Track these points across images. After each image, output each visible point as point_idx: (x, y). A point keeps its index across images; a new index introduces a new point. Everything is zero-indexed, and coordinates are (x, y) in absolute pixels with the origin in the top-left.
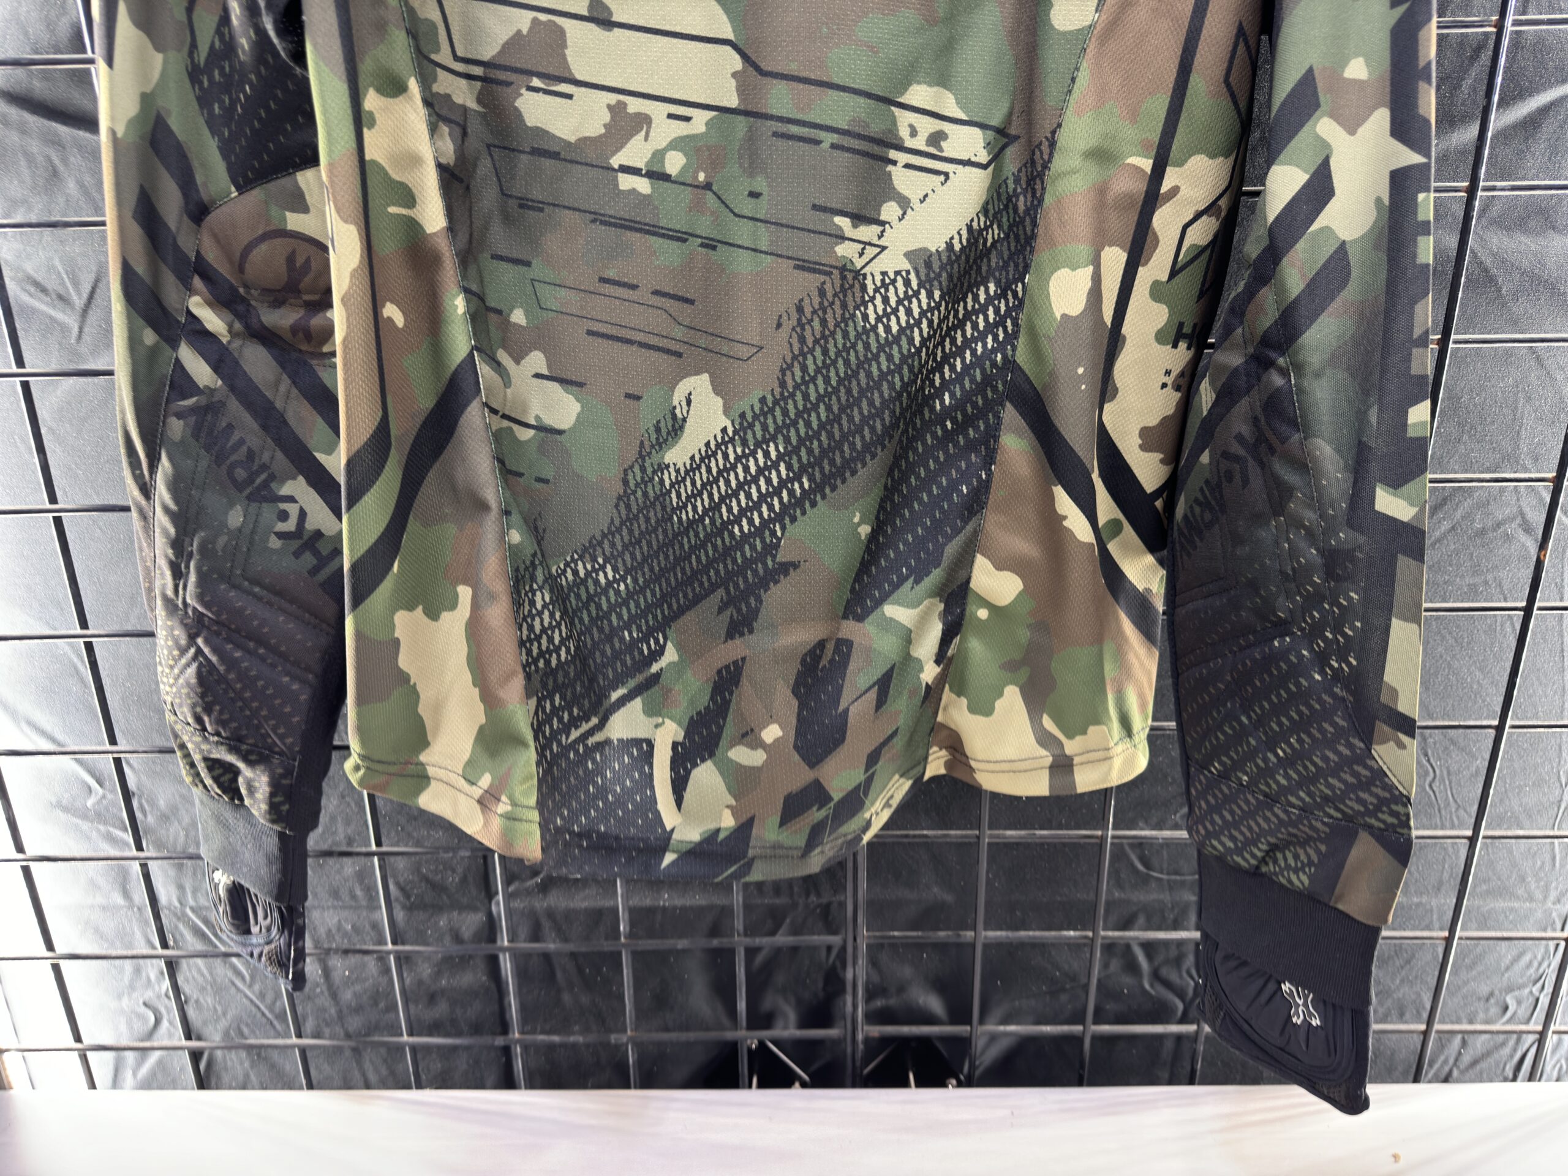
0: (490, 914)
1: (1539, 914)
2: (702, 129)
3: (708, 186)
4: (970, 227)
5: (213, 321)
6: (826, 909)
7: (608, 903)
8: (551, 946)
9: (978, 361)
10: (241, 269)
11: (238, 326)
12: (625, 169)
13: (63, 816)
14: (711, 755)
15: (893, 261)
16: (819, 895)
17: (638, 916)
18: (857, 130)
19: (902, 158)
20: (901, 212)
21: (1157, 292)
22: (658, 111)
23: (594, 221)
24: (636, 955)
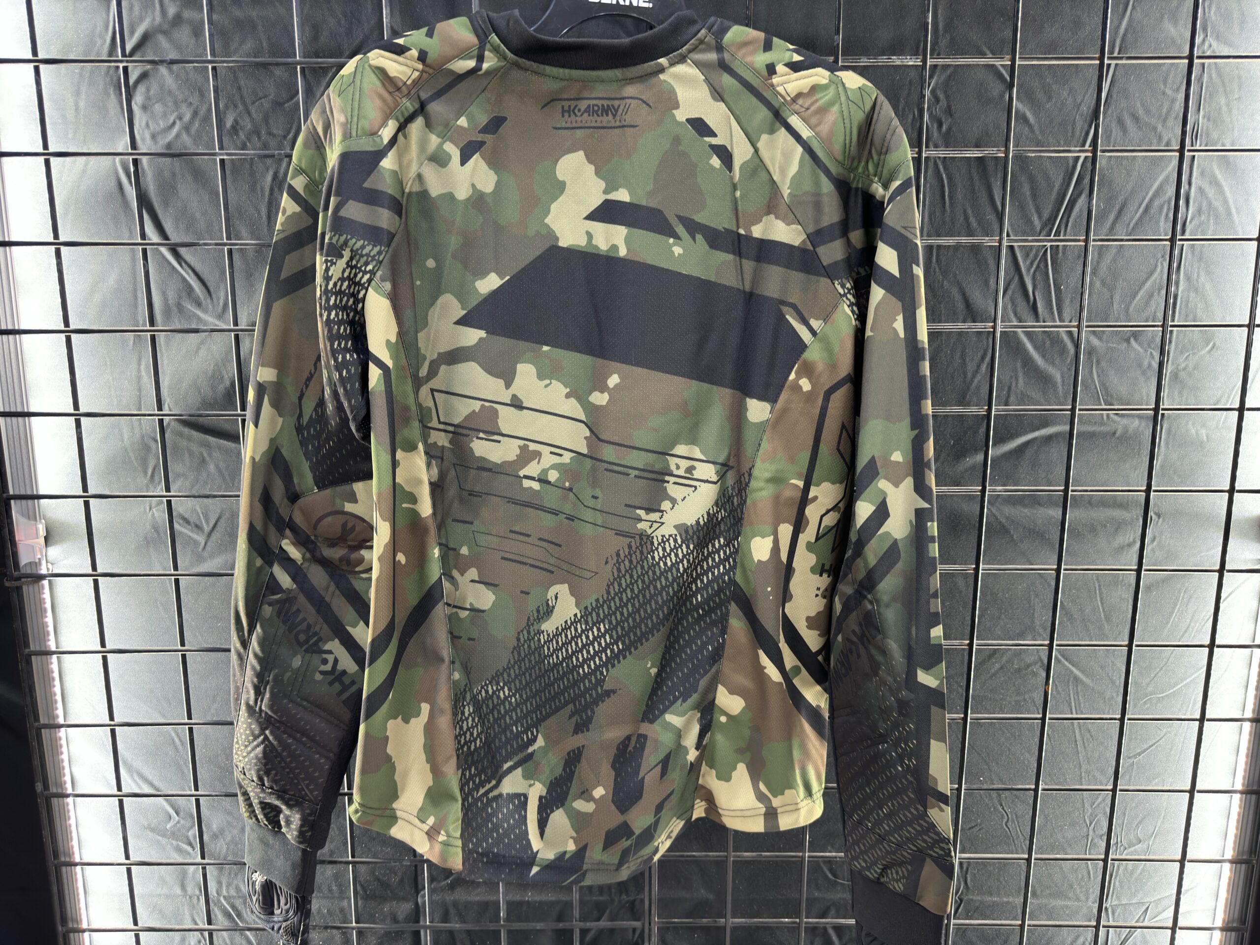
0: (417, 904)
1: (1085, 910)
2: (568, 461)
3: (570, 489)
4: (708, 513)
5: (295, 553)
6: (633, 903)
7: (493, 898)
8: (456, 926)
9: (715, 579)
10: (315, 528)
11: (308, 555)
12: (526, 477)
13: (151, 834)
14: (563, 805)
15: (668, 530)
16: (627, 895)
17: (513, 907)
18: (649, 468)
19: (672, 479)
20: (671, 506)
21: (809, 547)
22: (545, 450)
23: (509, 502)
24: (510, 933)
